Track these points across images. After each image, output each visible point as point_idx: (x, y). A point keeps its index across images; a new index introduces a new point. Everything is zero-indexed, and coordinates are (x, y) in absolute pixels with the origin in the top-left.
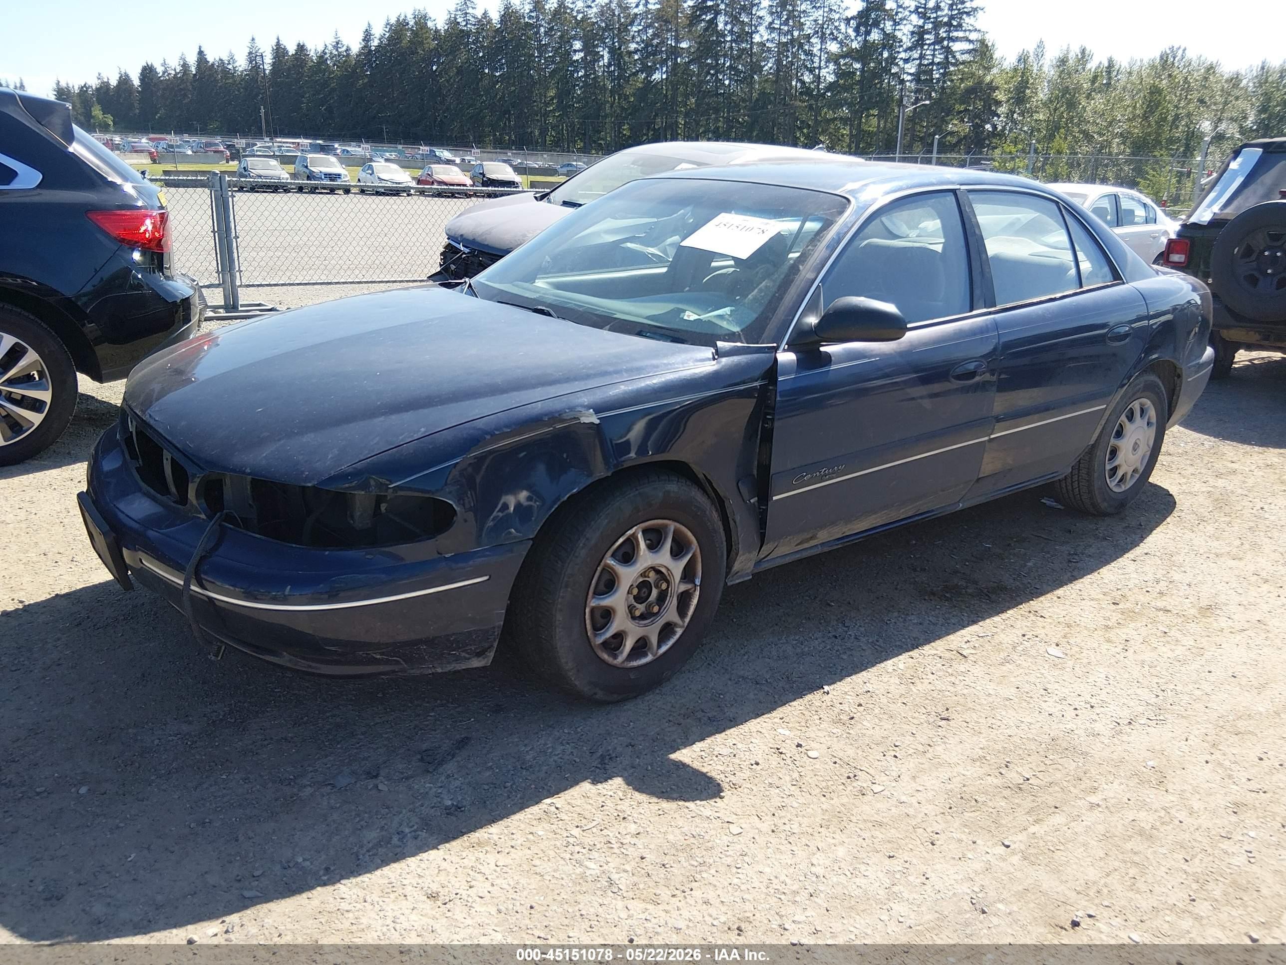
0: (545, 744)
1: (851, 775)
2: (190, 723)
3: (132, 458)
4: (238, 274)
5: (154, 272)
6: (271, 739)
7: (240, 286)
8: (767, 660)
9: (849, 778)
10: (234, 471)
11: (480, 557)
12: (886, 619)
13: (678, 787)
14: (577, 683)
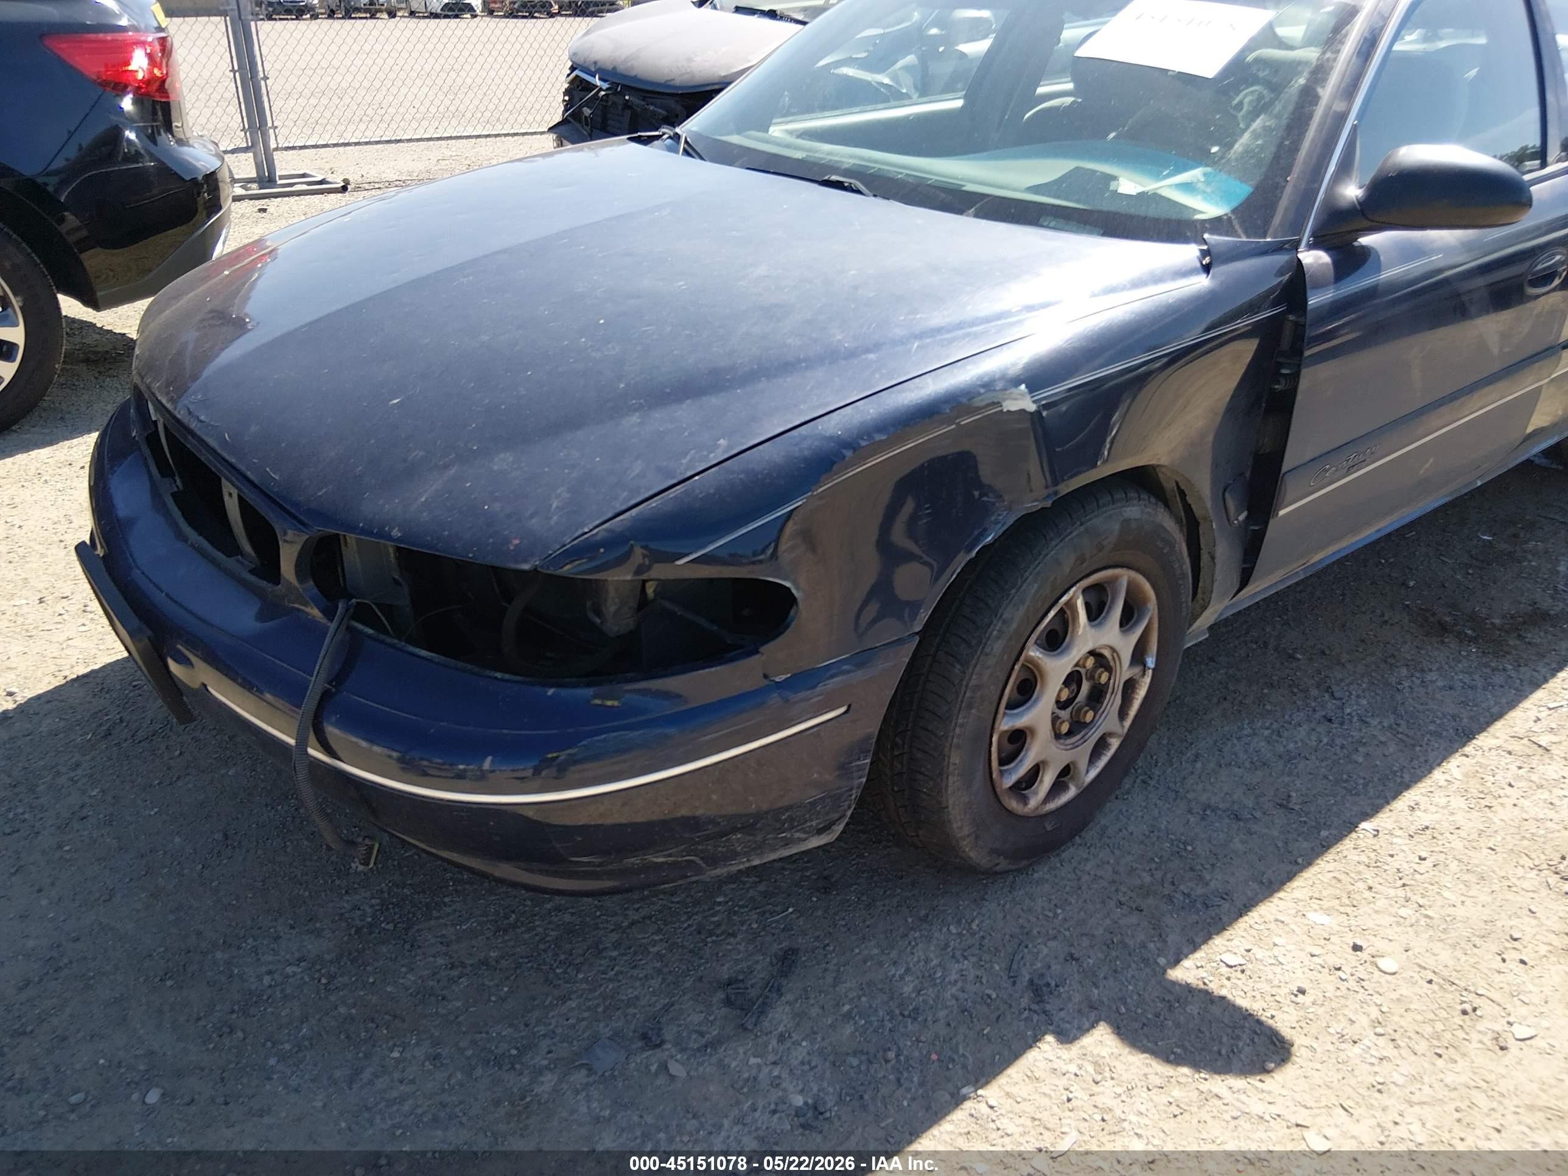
0: (927, 961)
1: (1468, 1007)
2: (318, 933)
3: (163, 474)
4: (271, 131)
5: (159, 134)
6: (463, 965)
7: (277, 149)
8: (1236, 770)
9: (1464, 1012)
10: (363, 532)
11: (832, 677)
12: (1393, 680)
13: (1185, 1049)
14: (972, 854)
